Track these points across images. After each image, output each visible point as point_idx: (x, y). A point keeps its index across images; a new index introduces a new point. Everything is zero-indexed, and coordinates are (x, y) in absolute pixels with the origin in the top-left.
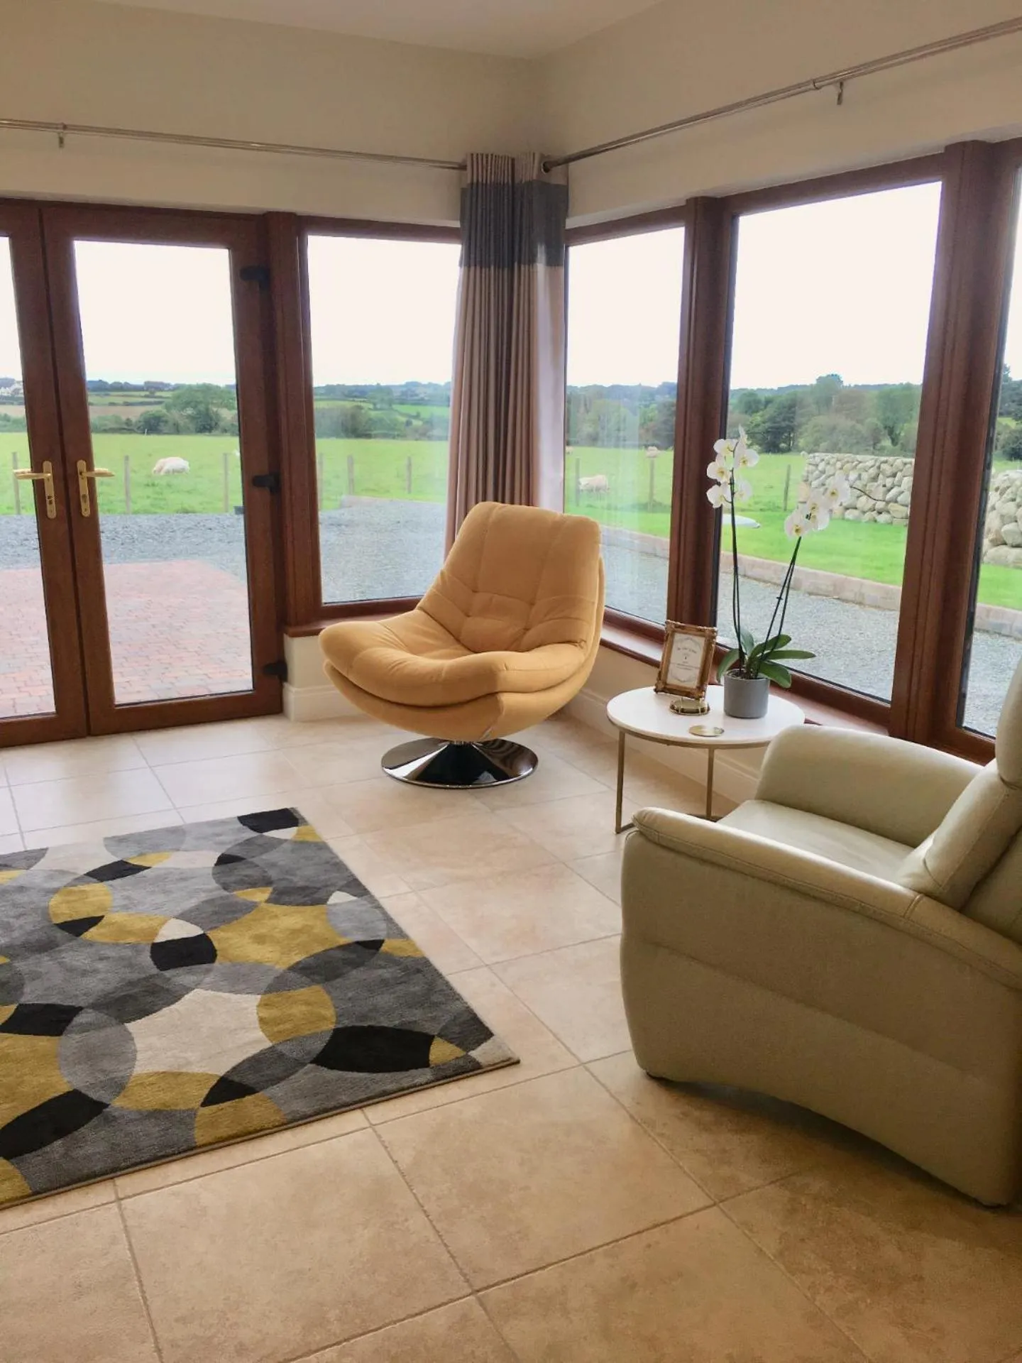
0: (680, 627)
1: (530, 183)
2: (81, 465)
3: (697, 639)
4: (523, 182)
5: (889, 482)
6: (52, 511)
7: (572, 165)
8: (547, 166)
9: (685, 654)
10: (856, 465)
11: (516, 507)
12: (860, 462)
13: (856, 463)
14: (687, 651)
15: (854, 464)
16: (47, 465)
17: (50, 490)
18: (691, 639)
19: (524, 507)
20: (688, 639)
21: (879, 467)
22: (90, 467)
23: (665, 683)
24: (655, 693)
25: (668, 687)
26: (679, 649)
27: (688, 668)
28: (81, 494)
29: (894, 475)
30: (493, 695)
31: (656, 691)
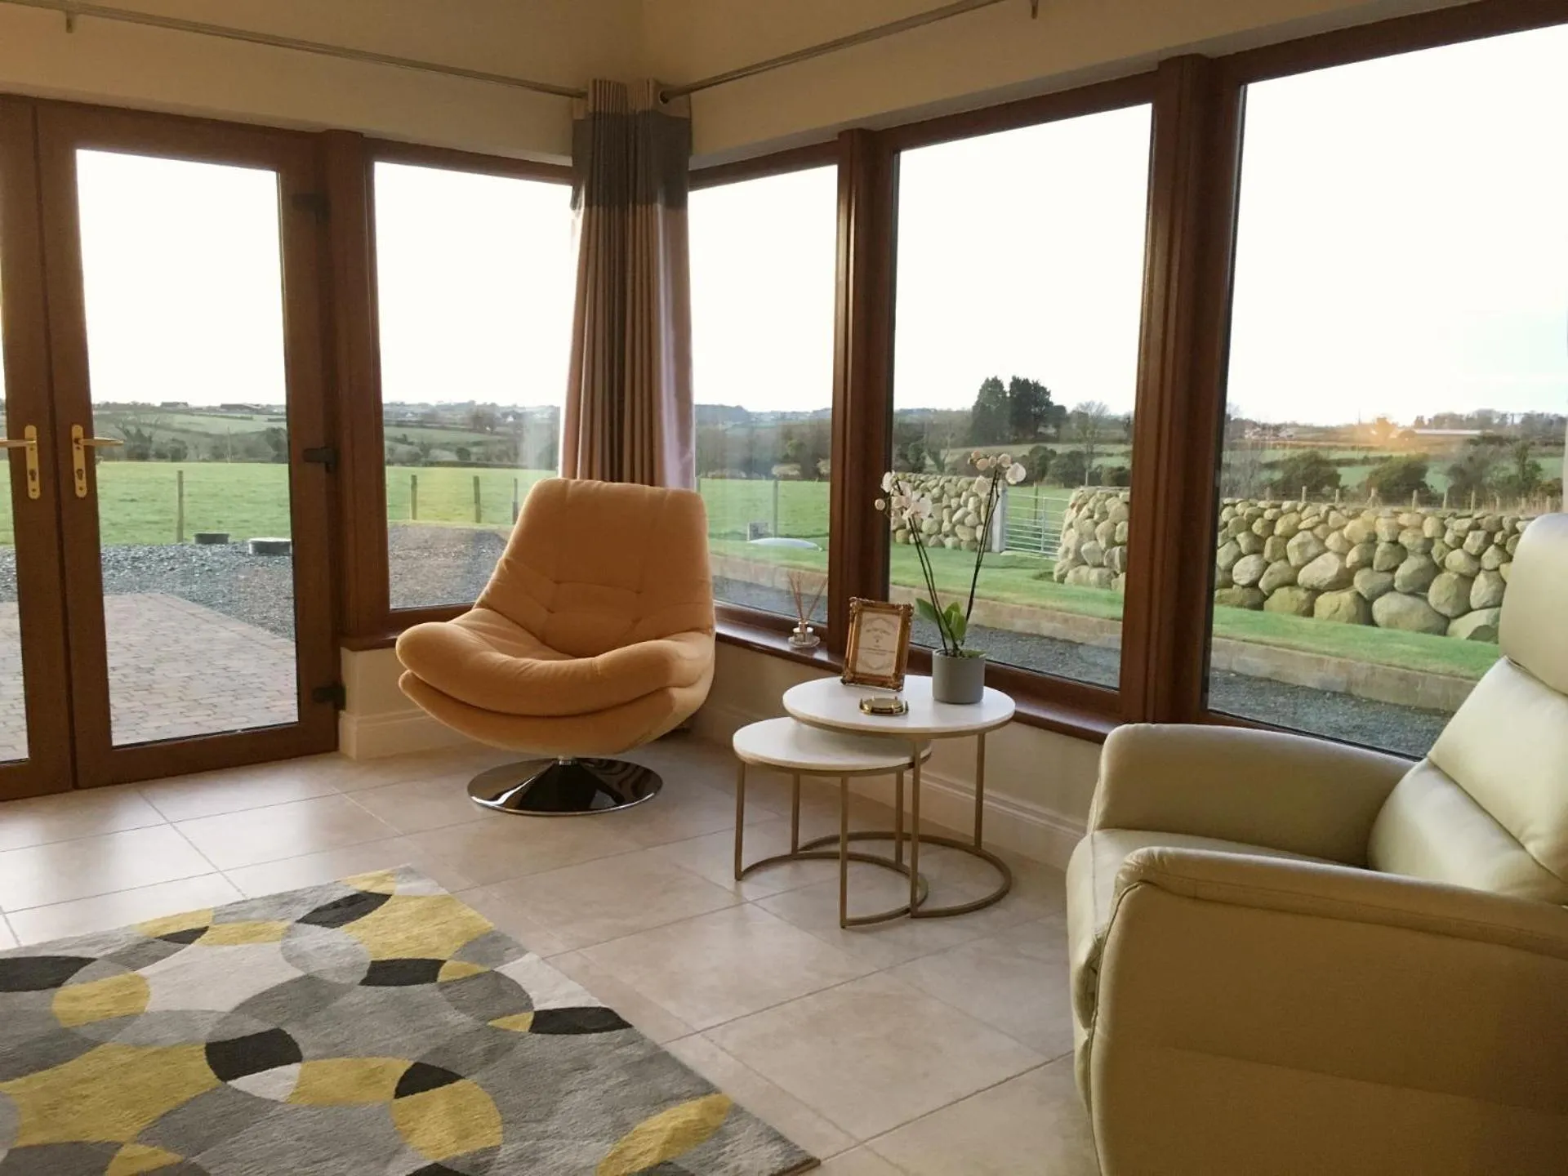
0: (868, 605)
1: (645, 113)
2: (77, 431)
3: (889, 617)
4: (638, 111)
5: (954, 503)
6: (34, 490)
7: (694, 95)
8: (665, 95)
9: (875, 637)
10: (919, 485)
11: (637, 486)
12: (923, 482)
13: (918, 482)
14: (878, 633)
15: (916, 484)
16: (31, 431)
17: (32, 462)
18: (885, 620)
19: (647, 487)
20: (878, 618)
21: (943, 487)
22: (89, 432)
23: (854, 673)
24: (841, 684)
25: (858, 676)
26: (868, 631)
27: (883, 652)
28: (76, 469)
29: (959, 496)
30: (662, 690)
31: (843, 682)
